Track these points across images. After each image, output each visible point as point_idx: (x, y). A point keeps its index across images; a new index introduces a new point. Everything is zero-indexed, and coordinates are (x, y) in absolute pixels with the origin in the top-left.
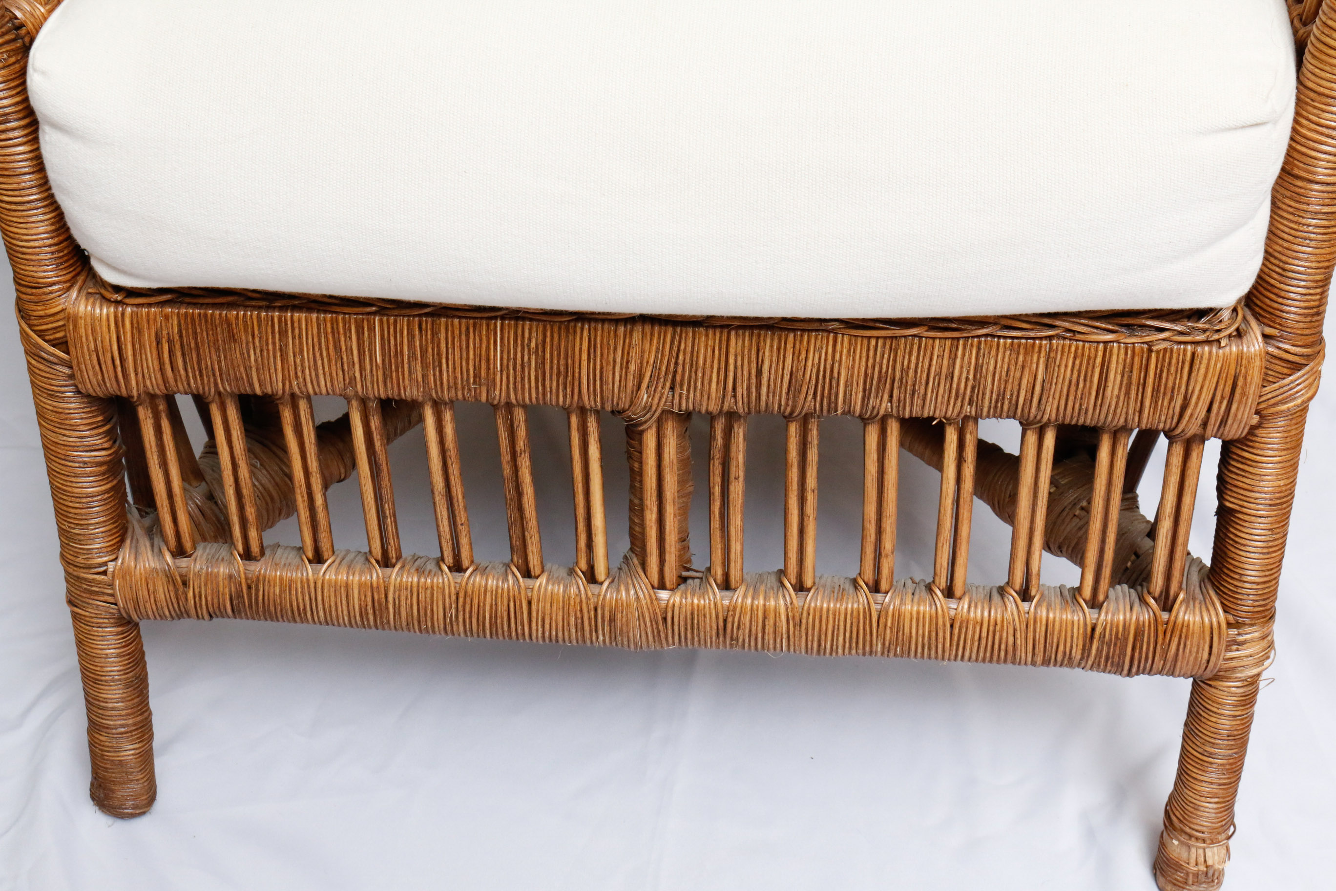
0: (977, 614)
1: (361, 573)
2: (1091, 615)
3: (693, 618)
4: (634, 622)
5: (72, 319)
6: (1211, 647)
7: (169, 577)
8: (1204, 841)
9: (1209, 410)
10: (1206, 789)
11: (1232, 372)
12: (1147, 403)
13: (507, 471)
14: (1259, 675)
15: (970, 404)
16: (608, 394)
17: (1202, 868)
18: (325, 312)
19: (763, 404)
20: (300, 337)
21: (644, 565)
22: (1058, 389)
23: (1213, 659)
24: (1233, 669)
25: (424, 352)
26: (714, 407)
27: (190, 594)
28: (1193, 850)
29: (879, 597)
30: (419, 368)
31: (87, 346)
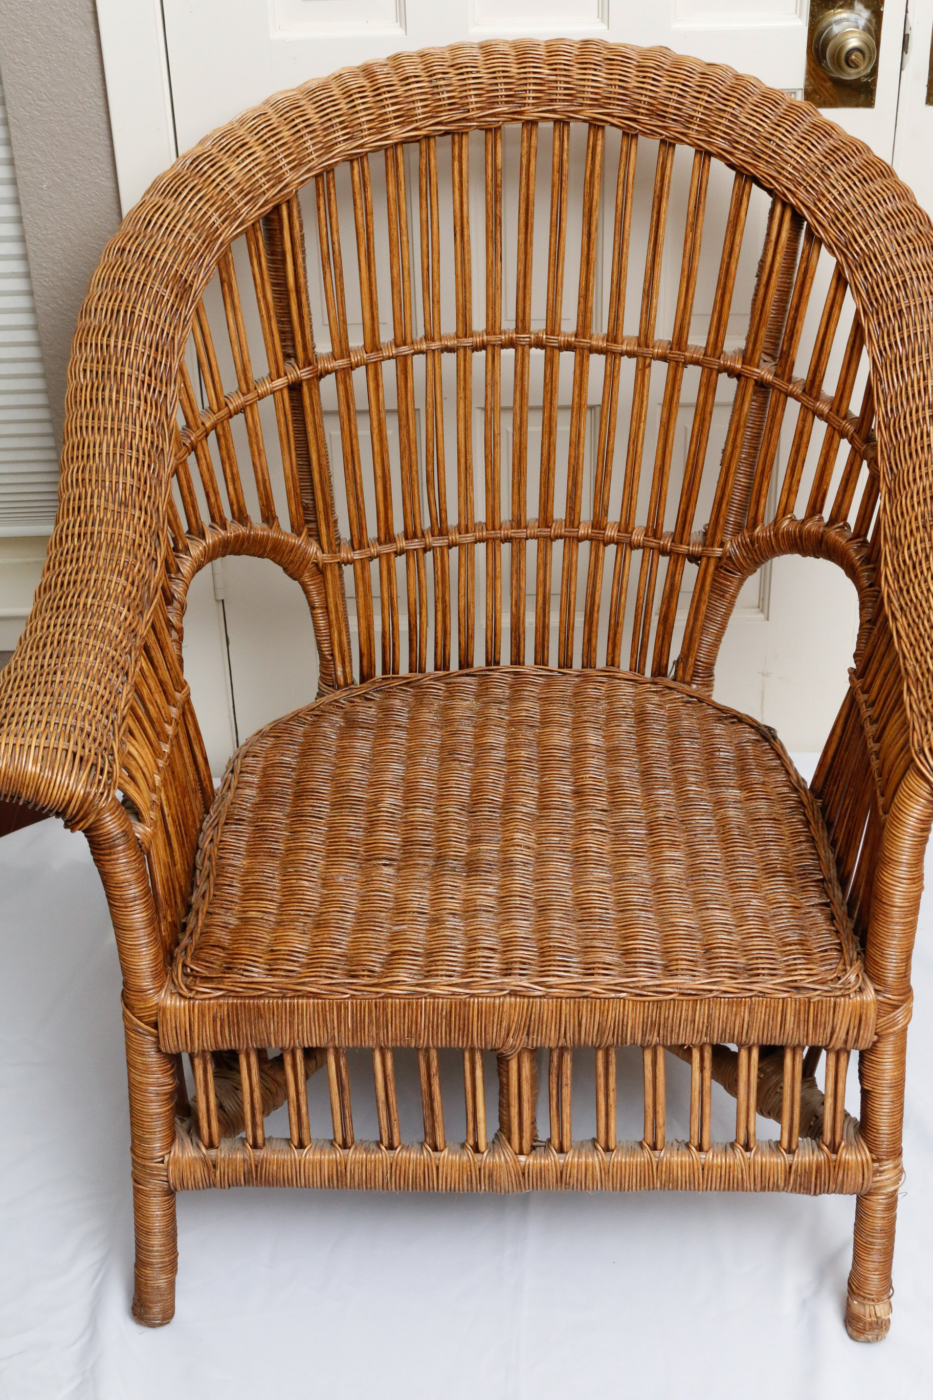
0: (718, 1160)
1: (330, 1153)
2: (788, 1158)
3: (542, 1173)
4: (504, 1176)
5: (161, 1009)
6: (863, 1175)
7: (204, 1162)
8: (873, 1300)
9: (847, 1034)
10: (871, 1266)
11: (858, 1012)
12: (810, 1032)
13: (425, 1086)
14: (896, 1191)
15: (706, 1035)
16: (489, 1039)
17: (874, 1319)
18: (318, 998)
19: (582, 1041)
20: (302, 1014)
21: (509, 1140)
22: (757, 1025)
23: (865, 1182)
24: (879, 1188)
26: (553, 1044)
27: (218, 1173)
28: (867, 1307)
29: (657, 1153)
30: (374, 1029)
31: (171, 1025)
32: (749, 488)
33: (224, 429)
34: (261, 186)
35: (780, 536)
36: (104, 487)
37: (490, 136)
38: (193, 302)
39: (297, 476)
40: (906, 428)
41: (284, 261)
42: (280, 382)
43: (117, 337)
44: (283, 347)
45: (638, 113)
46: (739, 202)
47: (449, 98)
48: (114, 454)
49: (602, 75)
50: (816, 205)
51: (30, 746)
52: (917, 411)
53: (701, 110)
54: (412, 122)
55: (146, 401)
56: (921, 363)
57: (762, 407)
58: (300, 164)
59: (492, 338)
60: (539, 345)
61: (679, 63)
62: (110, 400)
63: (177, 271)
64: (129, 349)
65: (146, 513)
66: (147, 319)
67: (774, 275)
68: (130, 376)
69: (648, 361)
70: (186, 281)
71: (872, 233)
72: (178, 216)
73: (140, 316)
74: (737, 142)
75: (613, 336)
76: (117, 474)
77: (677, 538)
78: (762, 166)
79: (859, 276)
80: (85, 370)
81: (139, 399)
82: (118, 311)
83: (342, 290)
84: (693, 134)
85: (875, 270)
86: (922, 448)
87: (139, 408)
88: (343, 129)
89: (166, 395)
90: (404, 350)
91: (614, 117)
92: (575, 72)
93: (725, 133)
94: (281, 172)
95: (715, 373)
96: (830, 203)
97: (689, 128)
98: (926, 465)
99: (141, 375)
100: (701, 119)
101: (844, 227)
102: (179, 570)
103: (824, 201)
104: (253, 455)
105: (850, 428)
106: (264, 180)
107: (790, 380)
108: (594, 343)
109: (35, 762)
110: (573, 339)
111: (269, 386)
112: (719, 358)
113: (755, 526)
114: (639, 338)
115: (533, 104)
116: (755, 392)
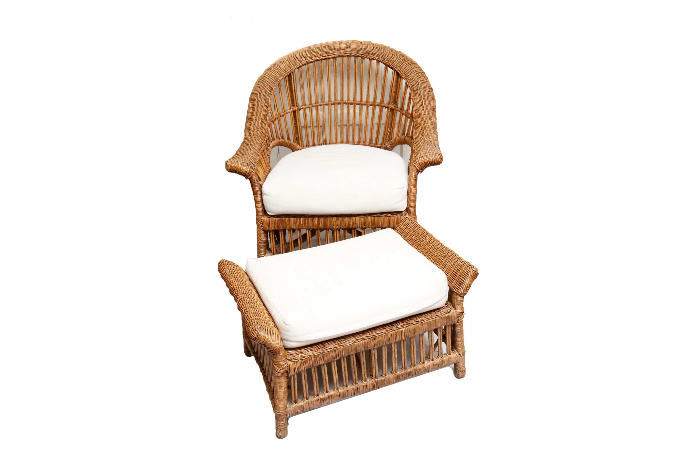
5: (264, 220)
12: (396, 224)
16: (330, 226)
19: (349, 227)
22: (385, 223)
25: (307, 222)
26: (343, 228)
30: (307, 224)
31: (265, 223)
32: (390, 132)
33: (279, 119)
34: (287, 69)
35: (396, 141)
36: (254, 125)
37: (334, 59)
38: (273, 92)
39: (295, 130)
40: (419, 112)
41: (292, 85)
42: (291, 110)
43: (258, 98)
44: (292, 104)
45: (364, 53)
46: (386, 71)
47: (326, 51)
48: (257, 120)
49: (357, 46)
50: (401, 70)
51: (239, 162)
52: (421, 108)
53: (377, 52)
54: (318, 56)
55: (263, 110)
56: (422, 99)
57: (393, 115)
58: (295, 65)
59: (336, 102)
60: (346, 103)
61: (372, 44)
62: (256, 110)
63: (270, 86)
64: (260, 100)
65: (263, 130)
66: (264, 95)
67: (393, 86)
68: (260, 105)
69: (368, 106)
70: (272, 88)
71: (412, 75)
72: (270, 75)
73: (262, 94)
74: (385, 58)
75: (361, 101)
76: (257, 123)
77: (376, 144)
78: (390, 63)
79: (410, 83)
80: (251, 105)
81: (262, 109)
82: (258, 93)
83: (304, 91)
84: (376, 57)
85: (413, 82)
86: (422, 115)
87: (262, 111)
88: (304, 58)
89: (267, 109)
90: (317, 104)
91: (359, 54)
92: (351, 46)
93: (382, 56)
94: (291, 66)
95: (382, 107)
96: (404, 69)
97: (375, 56)
98: (422, 118)
99: (262, 105)
100: (377, 54)
101: (406, 74)
102: (270, 145)
103: (402, 69)
104: (285, 125)
105: (409, 116)
106: (288, 68)
107: (398, 107)
108: (357, 102)
109: (240, 164)
110: (353, 102)
111: (289, 111)
112: (383, 104)
113: (391, 139)
114: (366, 101)
115: (343, 52)
116: (390, 111)
